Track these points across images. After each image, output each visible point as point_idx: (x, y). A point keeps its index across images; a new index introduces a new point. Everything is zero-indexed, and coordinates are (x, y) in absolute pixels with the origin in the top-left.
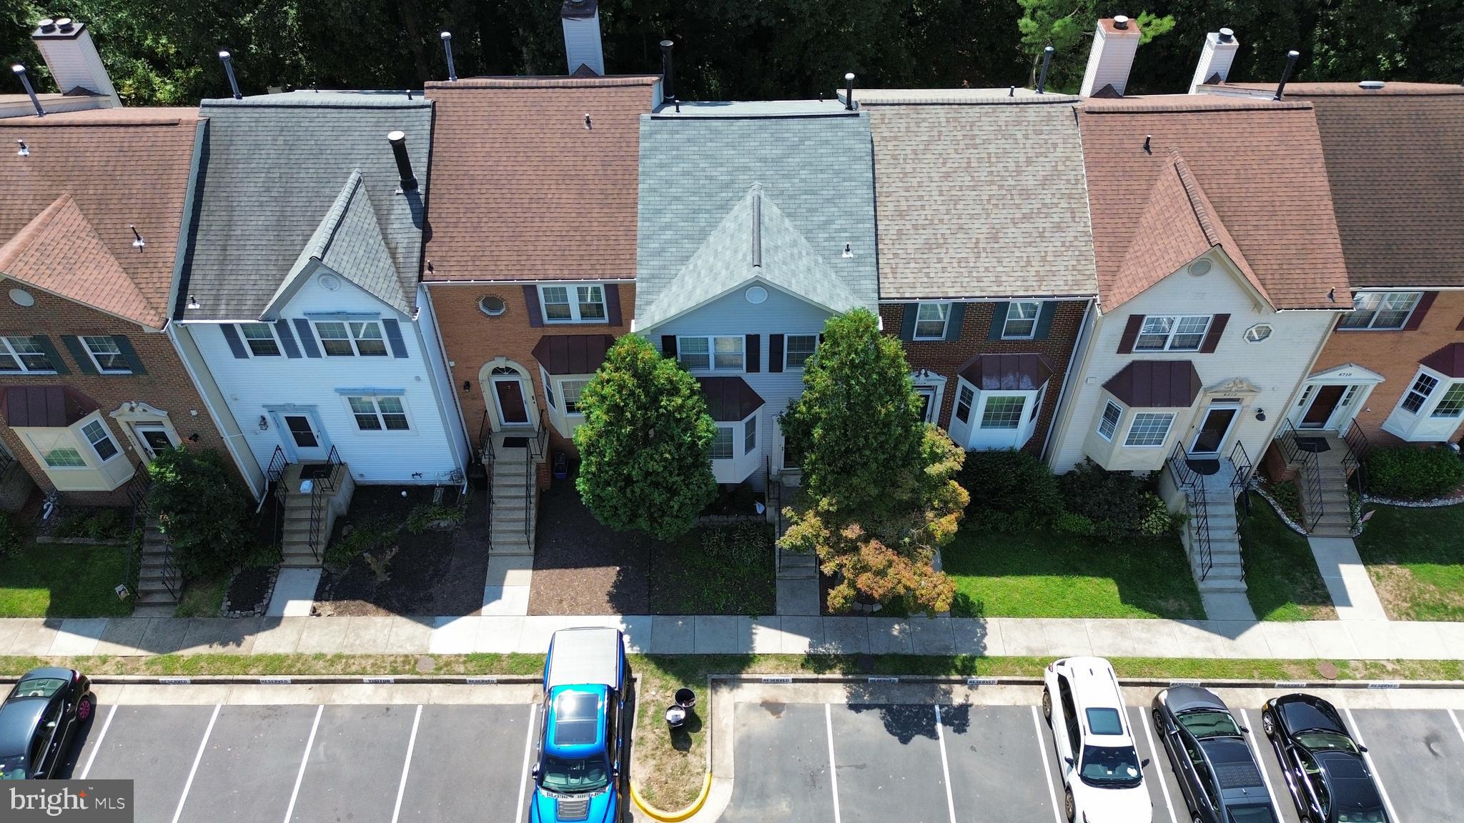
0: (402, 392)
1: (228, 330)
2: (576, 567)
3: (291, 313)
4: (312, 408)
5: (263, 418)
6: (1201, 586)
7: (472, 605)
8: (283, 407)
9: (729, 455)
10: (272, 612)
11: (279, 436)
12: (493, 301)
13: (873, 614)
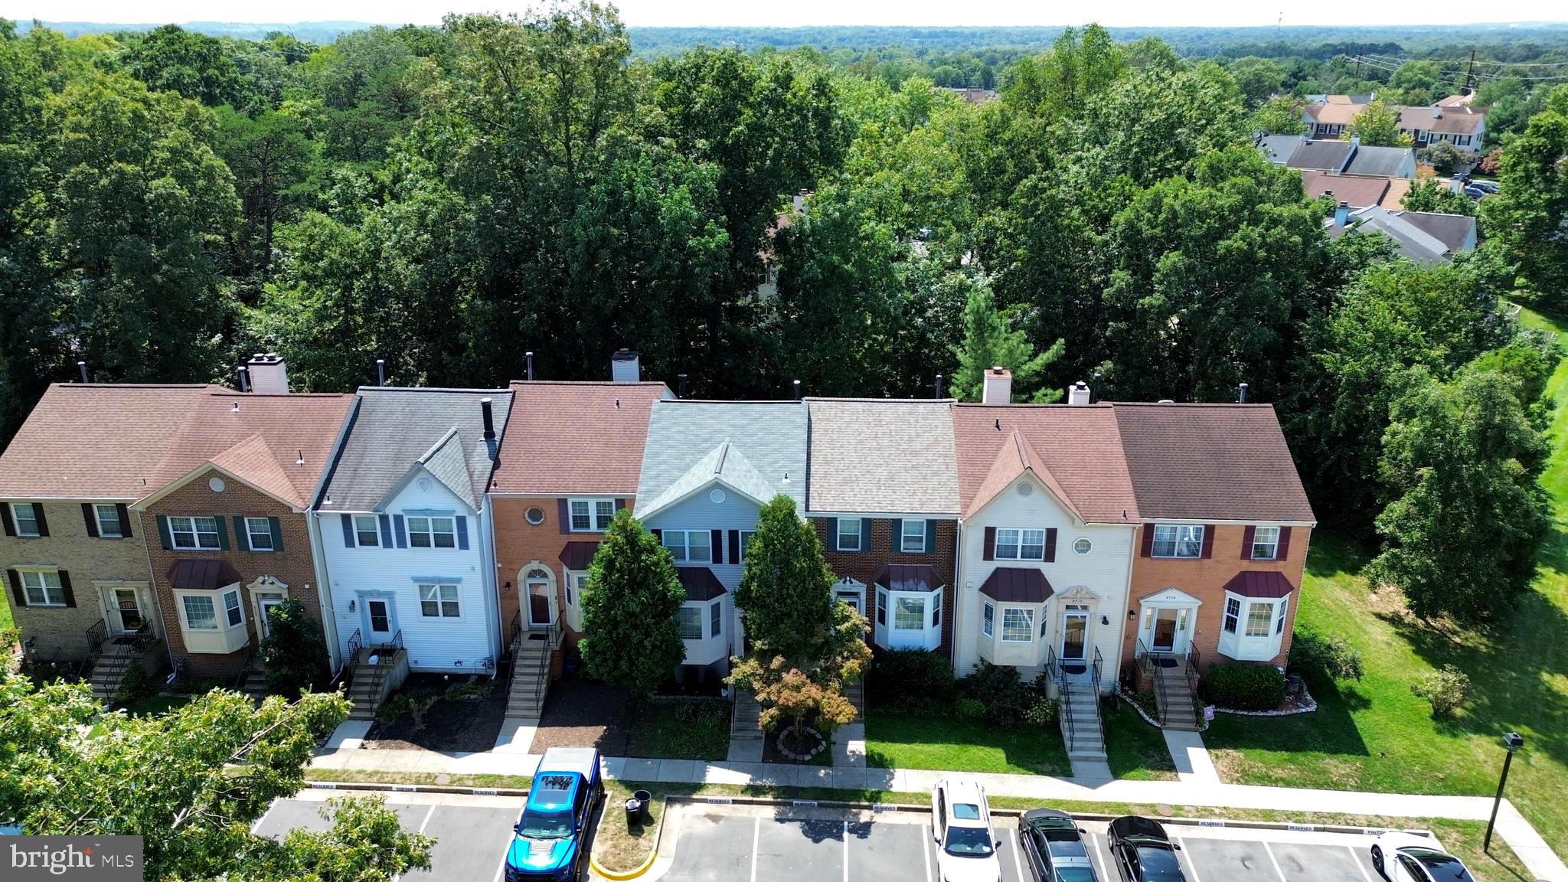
0: (459, 580)
1: (346, 519)
2: (572, 726)
3: (392, 510)
4: (390, 595)
5: (353, 603)
6: (1070, 754)
7: (487, 744)
8: (370, 593)
9: (700, 637)
10: (330, 745)
11: (360, 619)
12: (536, 514)
13: (804, 763)
